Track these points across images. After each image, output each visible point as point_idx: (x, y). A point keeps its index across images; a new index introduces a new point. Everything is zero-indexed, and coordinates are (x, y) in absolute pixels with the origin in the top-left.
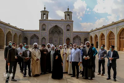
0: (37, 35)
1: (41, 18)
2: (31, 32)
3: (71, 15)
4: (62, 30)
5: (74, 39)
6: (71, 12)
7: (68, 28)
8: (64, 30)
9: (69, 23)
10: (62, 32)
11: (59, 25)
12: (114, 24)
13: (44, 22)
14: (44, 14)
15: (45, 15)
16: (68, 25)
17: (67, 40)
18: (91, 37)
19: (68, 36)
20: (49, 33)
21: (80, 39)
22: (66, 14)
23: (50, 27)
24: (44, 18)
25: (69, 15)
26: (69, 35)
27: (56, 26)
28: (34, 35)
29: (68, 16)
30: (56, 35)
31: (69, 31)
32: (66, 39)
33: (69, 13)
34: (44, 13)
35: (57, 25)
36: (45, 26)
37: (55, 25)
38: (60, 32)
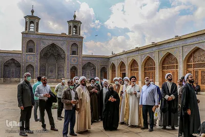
0: (18, 59)
1: (26, 30)
2: (4, 55)
3: (80, 27)
4: (64, 52)
5: (83, 68)
6: (79, 22)
7: (75, 49)
8: (68, 53)
9: (77, 41)
10: (62, 56)
11: (59, 44)
12: (155, 45)
13: (32, 37)
14: (31, 22)
15: (32, 25)
16: (75, 44)
17: (71, 69)
18: (113, 66)
19: (74, 63)
20: (41, 57)
21: (94, 69)
22: (71, 24)
23: (43, 46)
24: (31, 30)
25: (75, 27)
26: (76, 61)
27: (53, 46)
28: (12, 59)
29: (74, 29)
30: (52, 61)
31: (75, 54)
32: (70, 67)
33: (76, 24)
34: (32, 19)
35: (55, 42)
36: (32, 45)
37: (51, 42)
38: (59, 55)
